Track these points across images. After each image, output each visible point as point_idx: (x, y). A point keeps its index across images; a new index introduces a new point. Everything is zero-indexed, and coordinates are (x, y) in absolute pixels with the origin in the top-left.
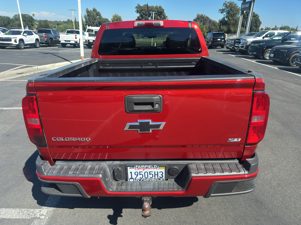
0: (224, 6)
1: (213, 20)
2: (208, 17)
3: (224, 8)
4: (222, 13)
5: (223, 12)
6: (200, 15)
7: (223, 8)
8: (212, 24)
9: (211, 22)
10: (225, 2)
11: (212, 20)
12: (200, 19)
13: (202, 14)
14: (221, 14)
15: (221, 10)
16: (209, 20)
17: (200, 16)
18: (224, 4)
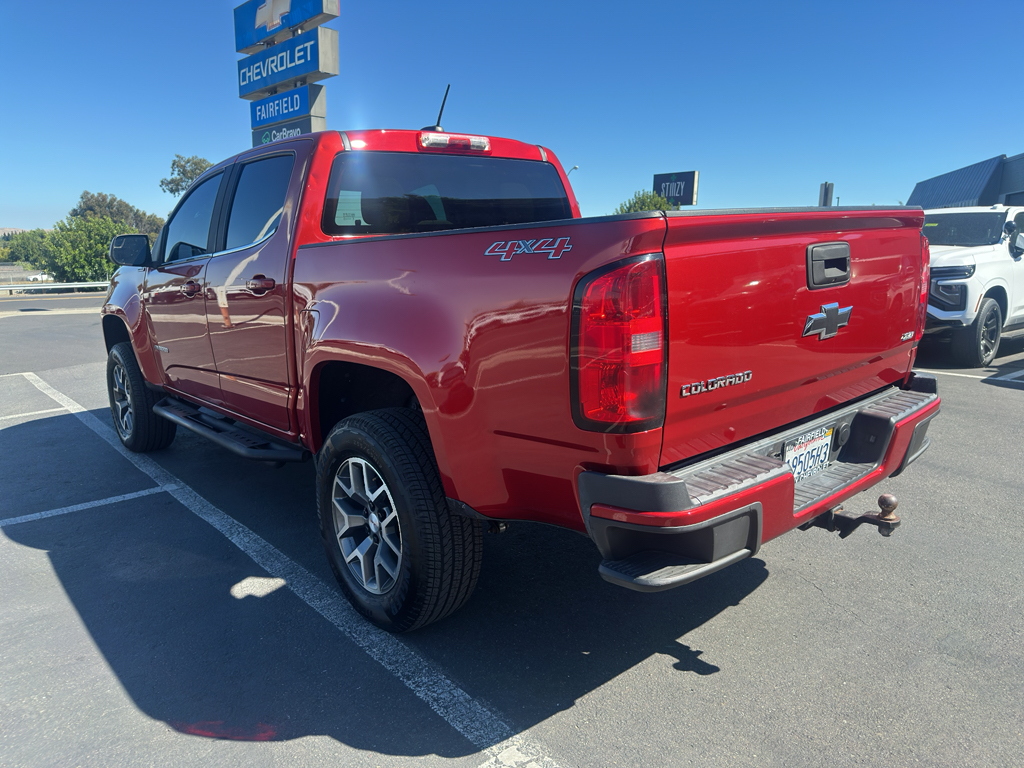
0: (176, 173)
1: (148, 214)
2: (127, 206)
3: (178, 177)
4: (172, 191)
5: (177, 190)
6: (93, 196)
7: (173, 176)
8: (147, 226)
9: (141, 221)
10: (177, 159)
11: (144, 214)
12: (97, 208)
13: (100, 194)
14: (172, 195)
15: (170, 183)
16: (132, 214)
17: (97, 200)
18: (173, 164)
